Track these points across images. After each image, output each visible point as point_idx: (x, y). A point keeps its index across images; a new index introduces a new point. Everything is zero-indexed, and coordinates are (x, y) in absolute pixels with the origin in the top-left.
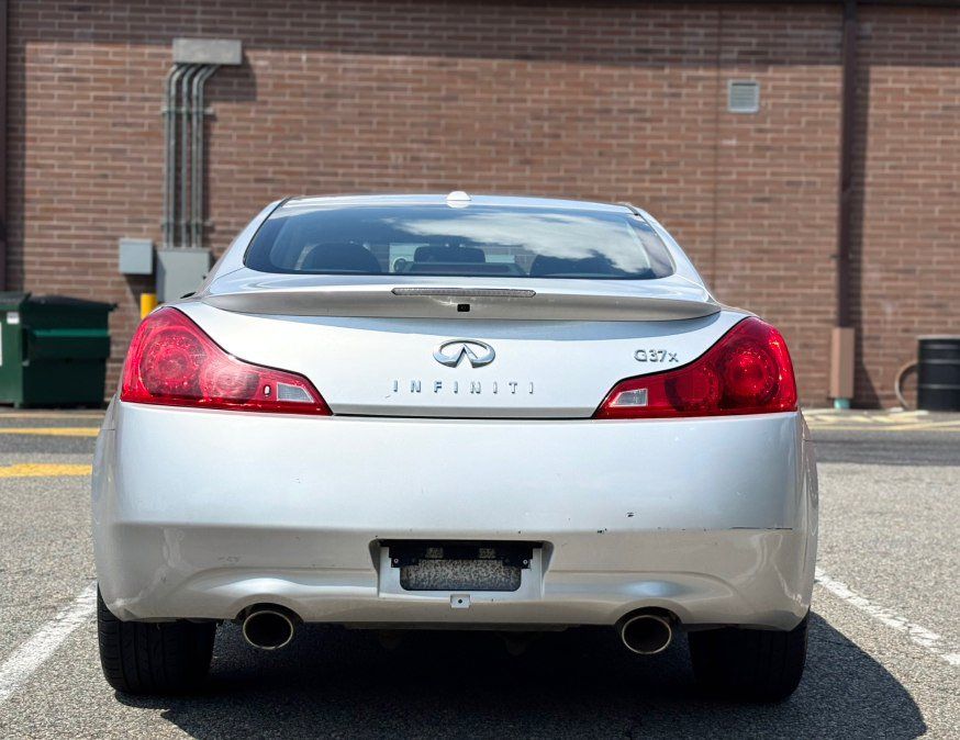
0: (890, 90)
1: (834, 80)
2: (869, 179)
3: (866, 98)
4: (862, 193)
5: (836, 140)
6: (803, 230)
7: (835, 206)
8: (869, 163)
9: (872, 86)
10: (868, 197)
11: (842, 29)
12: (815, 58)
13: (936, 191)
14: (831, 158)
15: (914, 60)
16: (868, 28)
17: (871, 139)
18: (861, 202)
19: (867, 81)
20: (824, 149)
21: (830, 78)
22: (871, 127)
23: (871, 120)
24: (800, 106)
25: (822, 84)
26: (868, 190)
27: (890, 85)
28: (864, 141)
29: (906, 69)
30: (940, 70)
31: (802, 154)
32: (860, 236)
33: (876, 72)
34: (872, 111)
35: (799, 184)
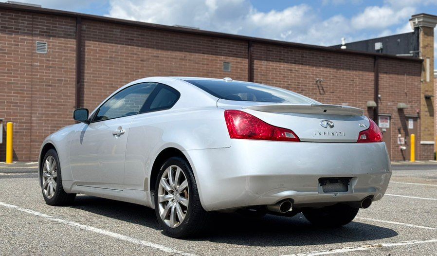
0: (92, 50)
1: (73, 44)
2: (86, 80)
3: (84, 52)
4: (83, 85)
5: (74, 66)
6: (63, 97)
7: (74, 89)
8: (85, 75)
9: (86, 48)
10: (85, 87)
11: (76, 27)
12: (67, 36)
13: (108, 86)
14: (73, 72)
15: (100, 40)
16: (84, 27)
17: (86, 66)
18: (83, 88)
19: (84, 46)
20: (70, 69)
21: (72, 43)
22: (86, 62)
23: (86, 60)
24: (62, 52)
25: (69, 45)
26: (85, 84)
27: (92, 48)
28: (84, 67)
29: (97, 43)
30: (108, 44)
31: (63, 70)
32: (83, 100)
33: (87, 43)
34: (86, 56)
35: (62, 80)
